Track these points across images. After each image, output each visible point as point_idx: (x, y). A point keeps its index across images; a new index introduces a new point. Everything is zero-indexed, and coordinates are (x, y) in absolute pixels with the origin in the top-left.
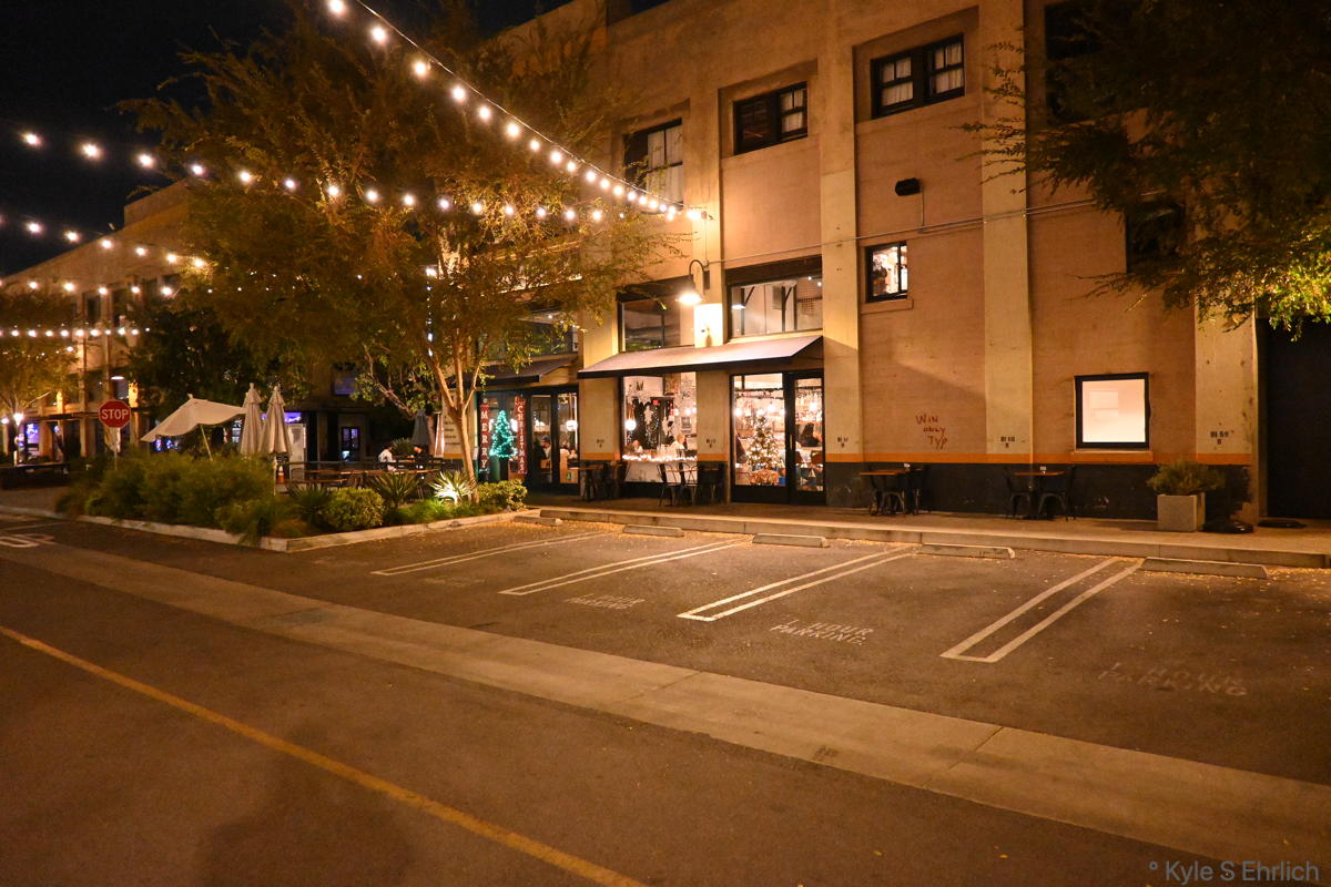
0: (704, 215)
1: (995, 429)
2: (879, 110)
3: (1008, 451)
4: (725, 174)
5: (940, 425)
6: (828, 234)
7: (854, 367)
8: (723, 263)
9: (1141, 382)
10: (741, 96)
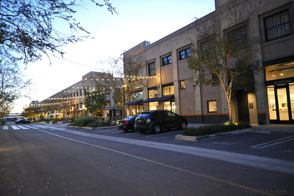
0: (158, 76)
1: (197, 110)
2: (181, 59)
3: (198, 113)
4: (161, 70)
5: (190, 109)
6: (174, 79)
7: (178, 100)
8: (161, 84)
9: (216, 102)
10: (163, 57)
